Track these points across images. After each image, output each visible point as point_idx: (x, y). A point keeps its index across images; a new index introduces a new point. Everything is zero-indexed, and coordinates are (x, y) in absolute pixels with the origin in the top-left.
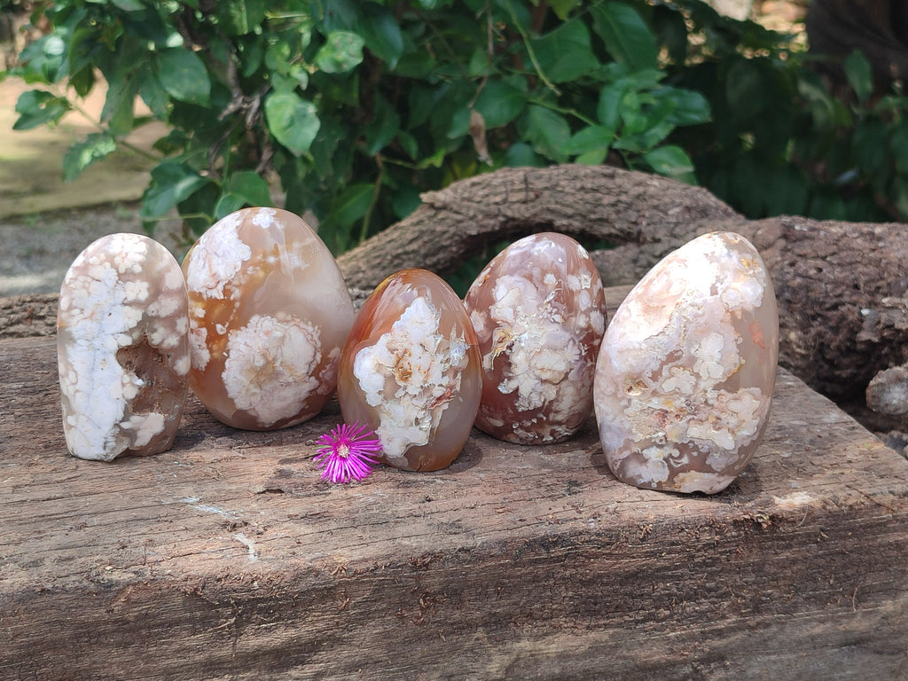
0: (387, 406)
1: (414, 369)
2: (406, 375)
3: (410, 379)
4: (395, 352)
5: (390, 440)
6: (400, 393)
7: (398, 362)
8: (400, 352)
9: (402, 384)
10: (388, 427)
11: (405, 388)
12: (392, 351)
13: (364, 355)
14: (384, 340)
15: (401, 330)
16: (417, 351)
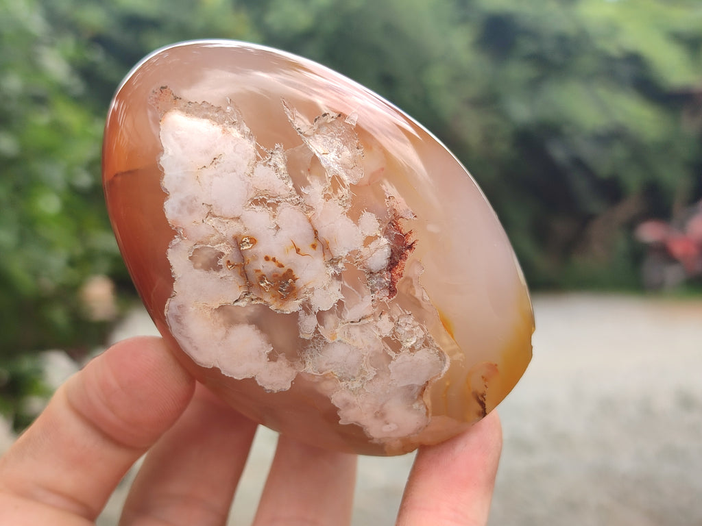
0: (309, 368)
1: (288, 259)
2: (285, 283)
3: (299, 283)
4: (222, 262)
5: (381, 415)
6: (309, 324)
7: (244, 275)
8: (228, 250)
9: (293, 306)
10: (353, 399)
11: (307, 307)
12: (213, 265)
13: (178, 319)
14: (178, 258)
15: (191, 211)
16: (258, 220)
